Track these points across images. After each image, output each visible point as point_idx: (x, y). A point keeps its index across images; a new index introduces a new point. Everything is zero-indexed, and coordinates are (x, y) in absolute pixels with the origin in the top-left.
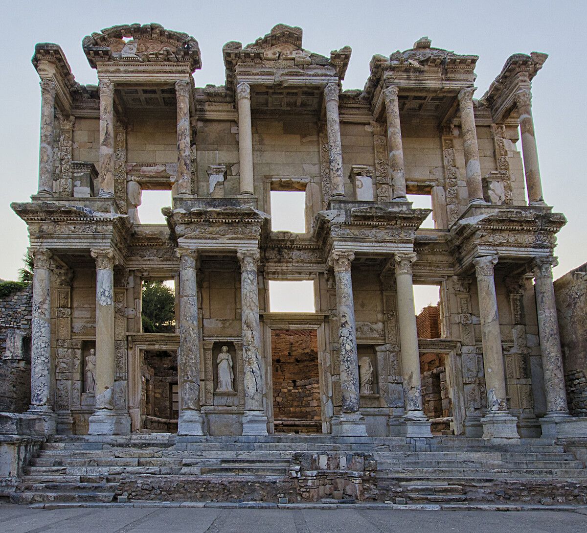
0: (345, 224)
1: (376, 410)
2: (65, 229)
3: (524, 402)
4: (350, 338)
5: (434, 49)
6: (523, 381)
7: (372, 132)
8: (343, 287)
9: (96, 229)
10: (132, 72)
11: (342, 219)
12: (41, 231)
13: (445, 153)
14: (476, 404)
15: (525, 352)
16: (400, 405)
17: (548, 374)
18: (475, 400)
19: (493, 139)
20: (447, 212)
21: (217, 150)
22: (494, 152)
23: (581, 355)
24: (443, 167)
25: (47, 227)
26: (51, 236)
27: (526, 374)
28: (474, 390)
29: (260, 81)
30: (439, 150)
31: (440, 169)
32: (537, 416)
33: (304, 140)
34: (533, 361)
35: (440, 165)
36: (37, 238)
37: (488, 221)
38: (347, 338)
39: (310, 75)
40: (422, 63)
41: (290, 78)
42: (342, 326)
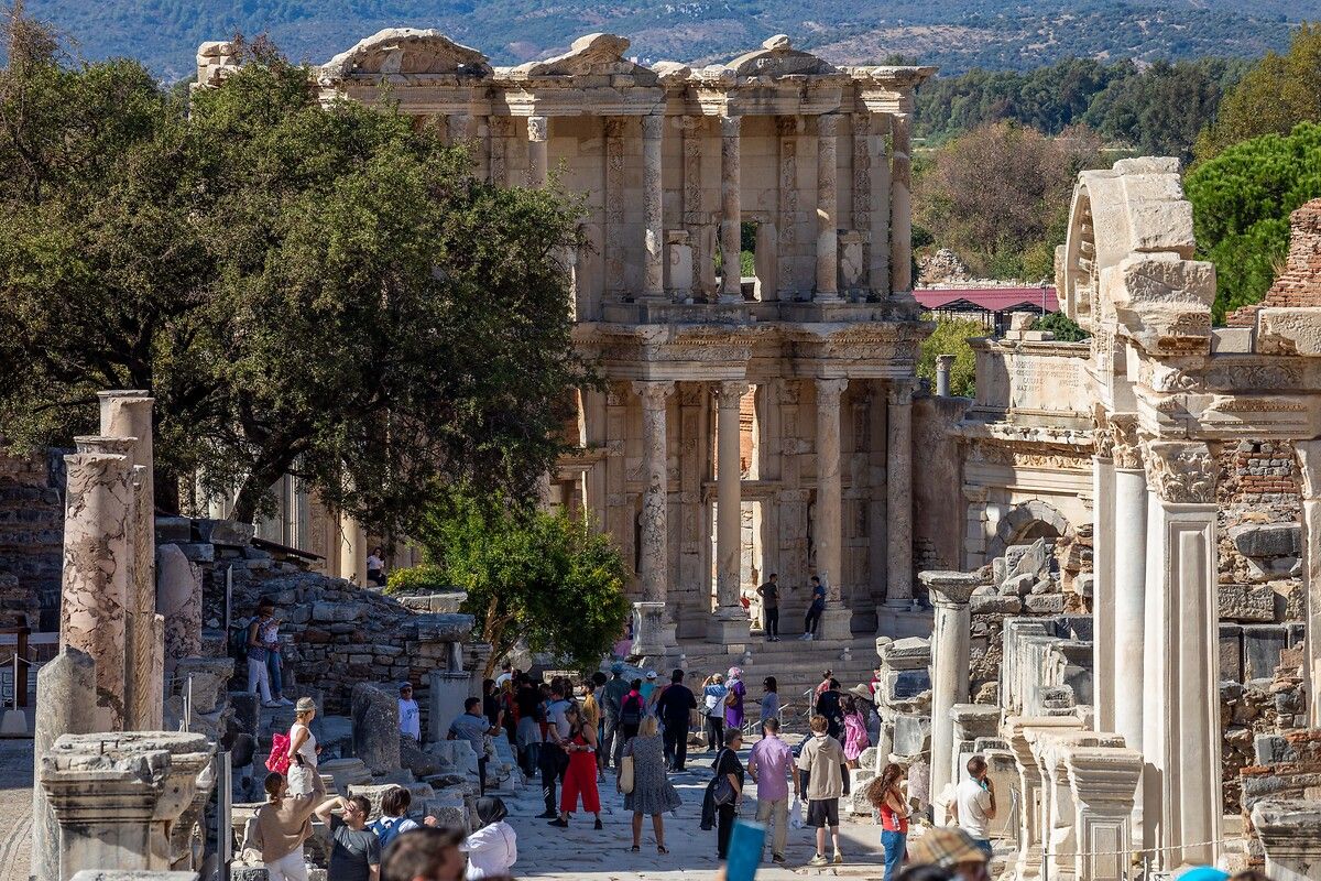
0: (667, 343)
3: (858, 574)
4: (662, 508)
6: (859, 541)
7: (683, 131)
8: (656, 434)
11: (663, 339)
13: (783, 166)
14: (794, 581)
15: (865, 496)
16: (693, 586)
17: (893, 547)
18: (793, 575)
19: (852, 135)
20: (777, 267)
22: (852, 159)
23: (936, 520)
24: (778, 190)
27: (863, 530)
28: (793, 558)
30: (775, 159)
31: (773, 192)
32: (872, 596)
33: (584, 147)
34: (875, 508)
35: (774, 185)
37: (841, 334)
38: (659, 508)
39: (628, 102)
40: (776, 81)
42: (652, 491)
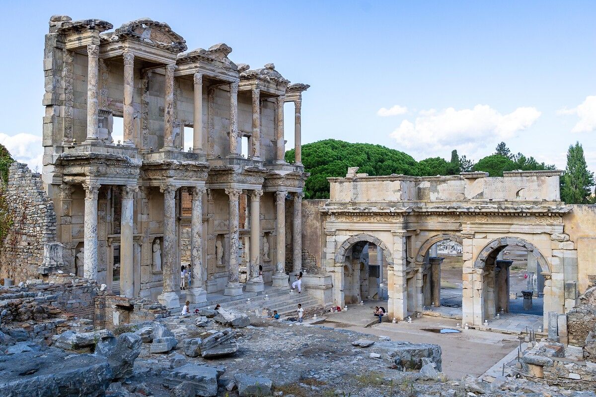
0: (241, 174)
1: (223, 273)
2: (112, 170)
5: (275, 71)
9: (130, 171)
10: (148, 52)
11: (240, 171)
12: (98, 171)
21: (159, 96)
23: (308, 242)
25: (103, 169)
26: (105, 175)
29: (208, 74)
36: (95, 176)
37: (288, 175)
38: (237, 239)
39: (229, 75)
40: (271, 79)
41: (221, 75)
42: (234, 233)
